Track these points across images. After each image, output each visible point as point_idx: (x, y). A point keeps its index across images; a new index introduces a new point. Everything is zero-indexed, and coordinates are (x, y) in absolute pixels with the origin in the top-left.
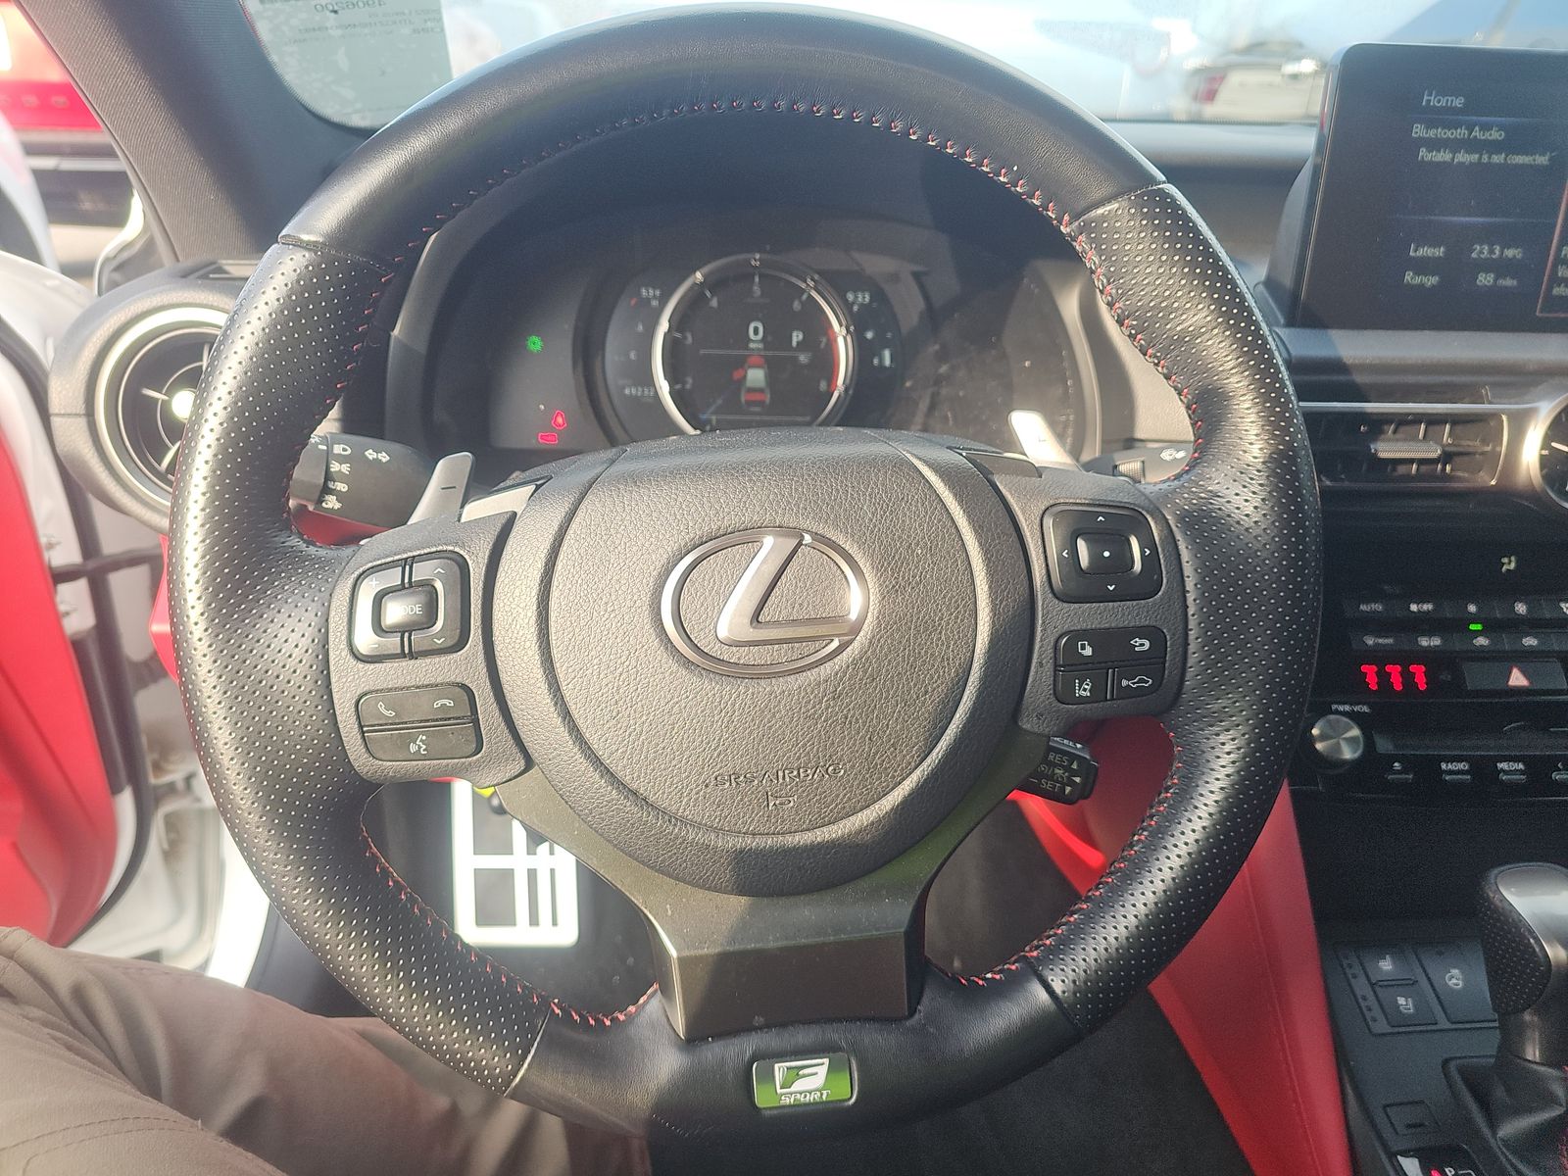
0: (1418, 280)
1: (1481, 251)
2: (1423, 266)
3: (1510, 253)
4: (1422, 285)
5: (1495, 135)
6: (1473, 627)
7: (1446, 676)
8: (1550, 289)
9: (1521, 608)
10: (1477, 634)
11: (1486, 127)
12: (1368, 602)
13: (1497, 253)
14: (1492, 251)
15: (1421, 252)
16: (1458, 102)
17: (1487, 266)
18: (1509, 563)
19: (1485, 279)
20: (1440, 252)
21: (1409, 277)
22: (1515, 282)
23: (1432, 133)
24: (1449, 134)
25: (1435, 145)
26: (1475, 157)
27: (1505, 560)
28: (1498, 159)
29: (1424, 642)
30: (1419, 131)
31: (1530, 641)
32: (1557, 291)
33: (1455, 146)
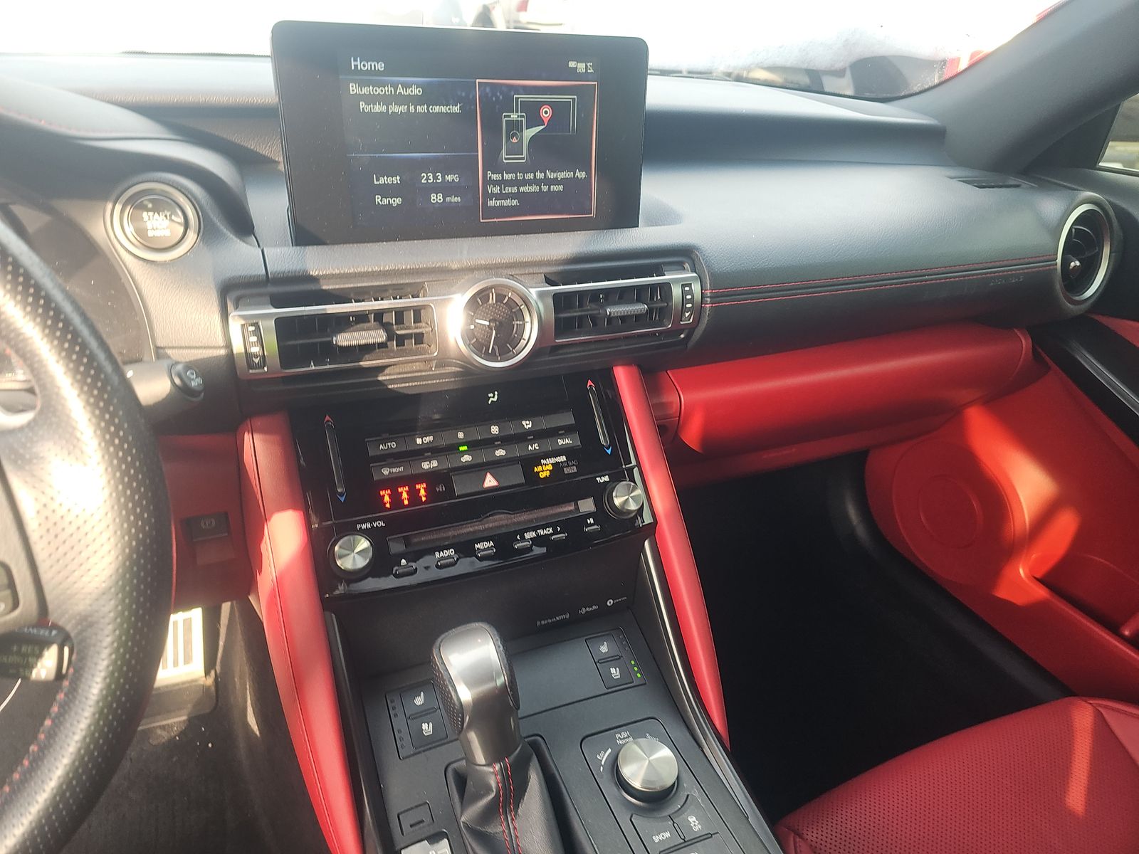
0: (385, 201)
1: (427, 178)
2: (386, 191)
3: (449, 178)
4: (390, 205)
5: (415, 91)
6: (462, 448)
7: (441, 488)
8: (485, 203)
9: (495, 430)
10: (464, 452)
11: (406, 86)
12: (385, 442)
13: (440, 177)
14: (435, 178)
15: (382, 181)
16: (380, 66)
17: (436, 188)
18: (494, 397)
19: (436, 198)
20: (396, 180)
21: (378, 199)
22: (459, 199)
23: (365, 90)
24: (379, 91)
25: (371, 99)
26: (404, 108)
27: (491, 395)
28: (422, 109)
29: (426, 465)
30: (354, 89)
31: (500, 453)
32: (490, 203)
33: (387, 100)
